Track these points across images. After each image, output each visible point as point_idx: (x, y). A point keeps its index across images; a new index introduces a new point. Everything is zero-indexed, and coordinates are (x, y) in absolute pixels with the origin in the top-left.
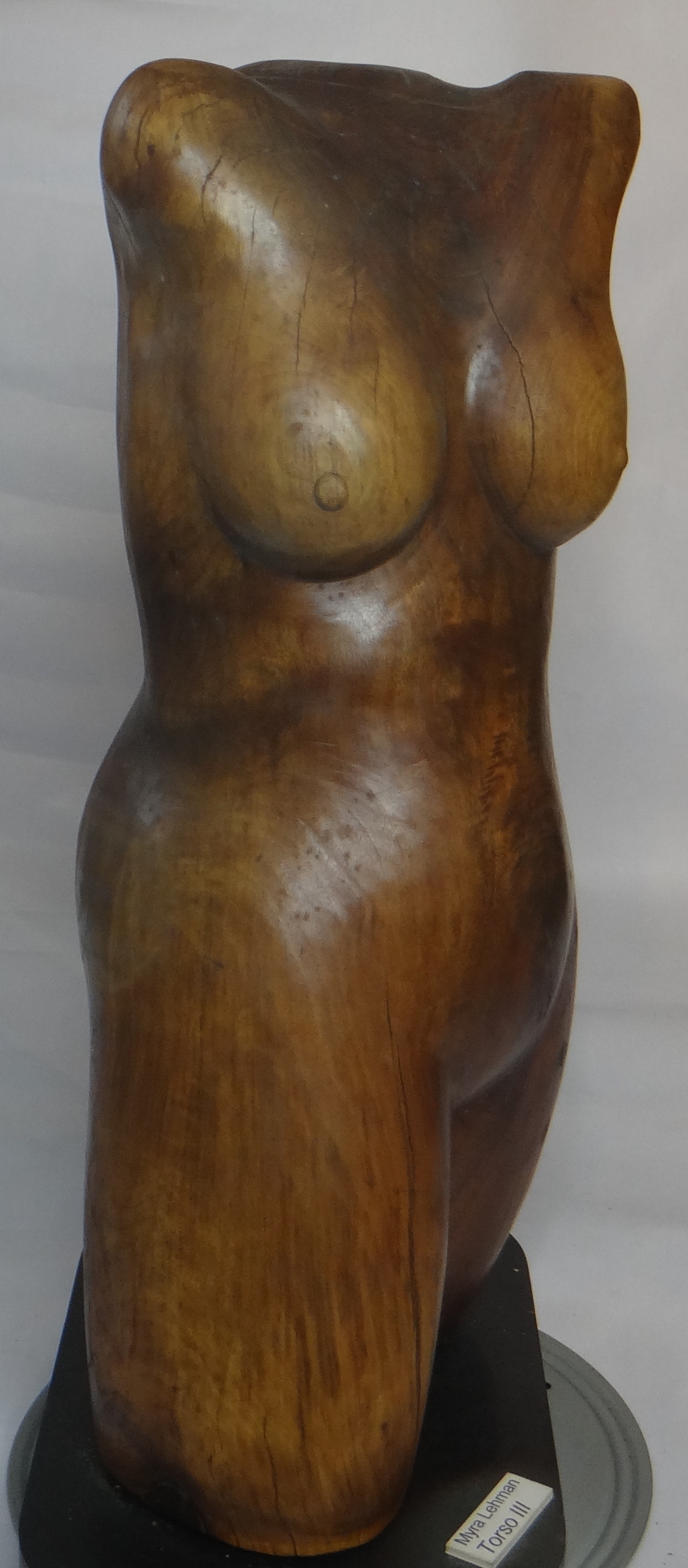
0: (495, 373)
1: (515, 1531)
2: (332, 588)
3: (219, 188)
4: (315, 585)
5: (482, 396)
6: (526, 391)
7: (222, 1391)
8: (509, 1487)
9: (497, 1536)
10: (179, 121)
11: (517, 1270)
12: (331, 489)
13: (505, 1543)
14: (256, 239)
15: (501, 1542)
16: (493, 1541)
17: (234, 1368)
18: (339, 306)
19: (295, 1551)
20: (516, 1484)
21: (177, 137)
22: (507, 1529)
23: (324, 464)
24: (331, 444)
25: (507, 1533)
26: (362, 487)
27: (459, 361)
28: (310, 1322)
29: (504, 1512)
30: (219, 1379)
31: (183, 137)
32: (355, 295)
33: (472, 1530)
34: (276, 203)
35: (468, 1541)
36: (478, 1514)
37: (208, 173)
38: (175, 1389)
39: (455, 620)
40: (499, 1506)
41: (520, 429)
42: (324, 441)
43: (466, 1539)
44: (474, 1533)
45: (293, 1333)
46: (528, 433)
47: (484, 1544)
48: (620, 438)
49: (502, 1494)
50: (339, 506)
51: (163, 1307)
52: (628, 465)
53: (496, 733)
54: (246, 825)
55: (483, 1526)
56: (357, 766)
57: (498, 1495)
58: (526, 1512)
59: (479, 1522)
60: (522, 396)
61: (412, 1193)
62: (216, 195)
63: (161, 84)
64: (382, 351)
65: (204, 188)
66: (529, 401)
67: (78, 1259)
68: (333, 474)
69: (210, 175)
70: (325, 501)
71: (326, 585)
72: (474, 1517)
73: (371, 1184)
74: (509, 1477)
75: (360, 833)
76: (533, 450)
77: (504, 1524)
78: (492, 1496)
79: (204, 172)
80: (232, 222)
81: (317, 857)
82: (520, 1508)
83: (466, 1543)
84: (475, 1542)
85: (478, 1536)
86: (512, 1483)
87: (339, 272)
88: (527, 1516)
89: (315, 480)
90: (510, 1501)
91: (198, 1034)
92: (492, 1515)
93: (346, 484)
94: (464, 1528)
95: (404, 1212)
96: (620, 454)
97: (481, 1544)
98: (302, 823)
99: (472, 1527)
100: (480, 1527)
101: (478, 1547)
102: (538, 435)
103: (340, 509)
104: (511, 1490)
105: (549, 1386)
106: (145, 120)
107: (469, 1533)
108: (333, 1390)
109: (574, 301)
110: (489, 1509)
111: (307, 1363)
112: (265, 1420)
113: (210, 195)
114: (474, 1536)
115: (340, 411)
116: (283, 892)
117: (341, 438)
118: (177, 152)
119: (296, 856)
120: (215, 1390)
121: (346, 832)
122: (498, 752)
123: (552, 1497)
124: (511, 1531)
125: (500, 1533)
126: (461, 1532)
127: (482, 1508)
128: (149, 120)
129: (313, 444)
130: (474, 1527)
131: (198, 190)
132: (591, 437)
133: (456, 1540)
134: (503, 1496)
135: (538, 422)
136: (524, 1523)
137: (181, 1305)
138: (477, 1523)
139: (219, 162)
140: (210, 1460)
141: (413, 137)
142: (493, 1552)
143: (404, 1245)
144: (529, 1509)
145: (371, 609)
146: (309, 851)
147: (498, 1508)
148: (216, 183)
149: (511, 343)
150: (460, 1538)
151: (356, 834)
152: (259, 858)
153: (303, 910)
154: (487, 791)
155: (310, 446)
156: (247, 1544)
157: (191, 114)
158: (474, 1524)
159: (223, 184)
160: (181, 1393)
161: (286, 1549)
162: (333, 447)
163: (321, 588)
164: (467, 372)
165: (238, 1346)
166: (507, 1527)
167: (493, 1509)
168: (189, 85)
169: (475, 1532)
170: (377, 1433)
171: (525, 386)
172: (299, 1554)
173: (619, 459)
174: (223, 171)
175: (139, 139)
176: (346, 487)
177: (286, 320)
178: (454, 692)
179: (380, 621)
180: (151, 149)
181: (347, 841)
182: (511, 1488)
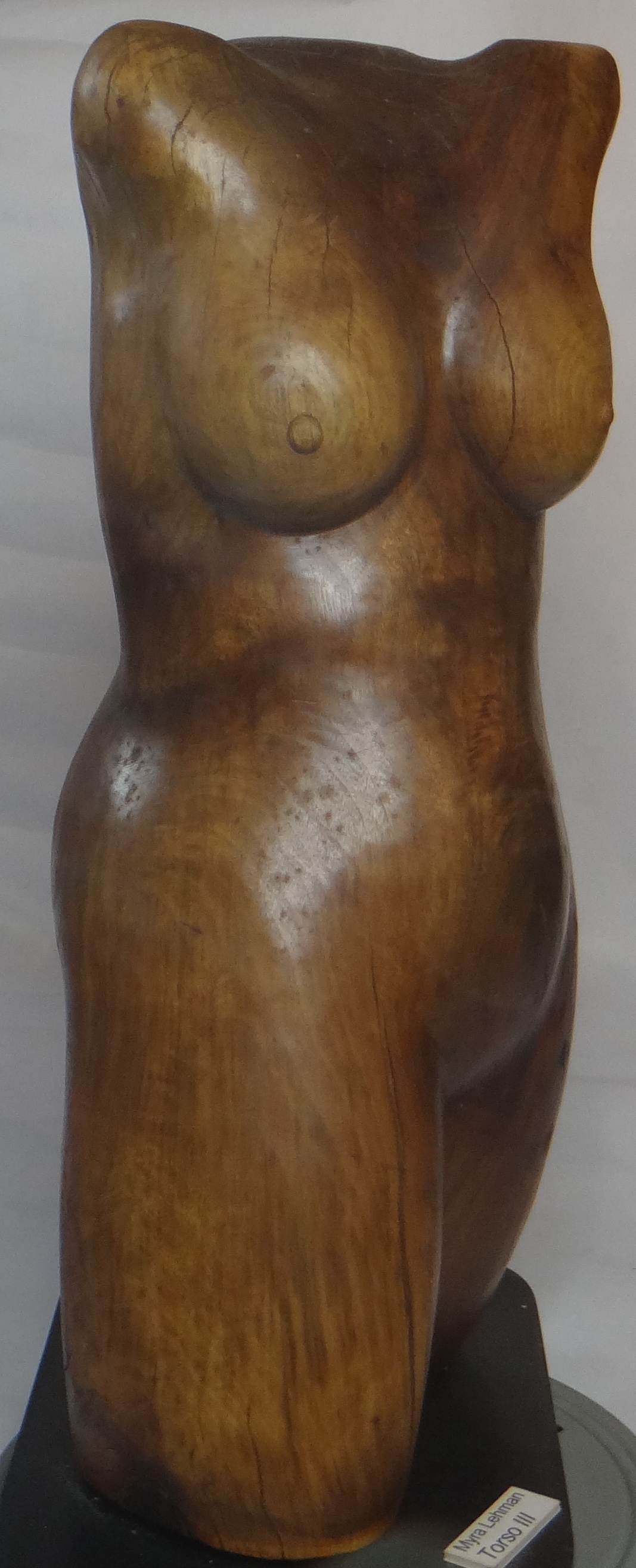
0: (473, 325)
1: (519, 1539)
2: (310, 541)
3: (189, 138)
4: (292, 539)
5: (461, 349)
6: (505, 341)
7: (203, 1380)
8: (513, 1500)
9: (500, 1544)
10: (148, 74)
11: (524, 1307)
12: (305, 432)
13: (508, 1550)
14: (226, 186)
15: (504, 1549)
16: (495, 1548)
17: (215, 1354)
18: (311, 253)
19: (283, 1554)
20: (519, 1496)
21: (146, 88)
22: (511, 1537)
23: (297, 406)
24: (304, 386)
25: (510, 1541)
26: (337, 429)
27: (435, 313)
28: (295, 1302)
29: (508, 1522)
30: (200, 1366)
31: (153, 88)
32: (328, 243)
33: (473, 1538)
34: (246, 152)
35: (467, 1547)
36: (479, 1523)
37: (178, 123)
38: (154, 1380)
39: (438, 577)
40: (501, 1517)
41: (500, 379)
42: (297, 382)
43: (466, 1545)
44: (474, 1541)
45: (278, 1317)
46: (507, 384)
47: (486, 1550)
48: (605, 392)
49: (505, 1505)
50: (312, 449)
51: (142, 1293)
52: (614, 421)
53: (483, 693)
54: (224, 788)
55: (484, 1534)
56: (337, 726)
57: (501, 1507)
58: (531, 1522)
59: (481, 1531)
60: (502, 345)
61: (402, 1171)
62: (186, 144)
63: (131, 39)
64: (357, 297)
65: (173, 137)
66: (508, 351)
67: (56, 1303)
68: (306, 416)
69: (180, 125)
70: (298, 442)
71: (303, 539)
72: (475, 1526)
73: (357, 1157)
74: (513, 1491)
75: (341, 793)
76: (514, 401)
77: (507, 1532)
78: (495, 1507)
79: (173, 122)
80: (201, 171)
81: (297, 818)
82: (524, 1519)
83: (465, 1549)
84: (476, 1548)
85: (479, 1544)
86: (516, 1495)
87: (311, 219)
88: (532, 1527)
89: (289, 423)
90: (514, 1512)
91: (176, 1004)
92: (494, 1525)
93: (320, 426)
94: (465, 1536)
95: (394, 1189)
96: (605, 409)
97: (482, 1551)
98: (282, 784)
99: (472, 1535)
100: (482, 1535)
101: (479, 1553)
102: (518, 387)
103: (315, 450)
104: (514, 1502)
105: (560, 1429)
106: (115, 73)
107: (469, 1541)
108: (321, 1378)
109: (554, 254)
110: (492, 1519)
111: (292, 1346)
112: (249, 1409)
113: (179, 144)
114: (475, 1544)
115: (312, 354)
116: (262, 855)
117: (314, 380)
118: (146, 103)
119: (276, 817)
120: (195, 1377)
121: (327, 792)
122: (484, 713)
123: (559, 1510)
124: (514, 1539)
125: (504, 1541)
126: (461, 1540)
127: (484, 1518)
128: (118, 74)
129: (286, 386)
130: (475, 1535)
131: (167, 138)
132: (573, 390)
133: (456, 1547)
134: (505, 1507)
135: (519, 373)
136: (528, 1533)
137: (160, 1289)
138: (478, 1532)
139: (188, 112)
140: (192, 1454)
141: (387, 100)
142: (495, 1557)
143: (394, 1226)
144: (534, 1519)
145: (350, 563)
146: (289, 812)
147: (500, 1518)
148: (185, 132)
149: (489, 294)
150: (460, 1545)
151: (337, 794)
152: (237, 821)
153: (283, 872)
154: (473, 752)
155: (283, 389)
156: (232, 1546)
157: (160, 67)
158: (475, 1532)
159: (192, 134)
160: (160, 1385)
161: (273, 1552)
162: (307, 389)
163: (298, 541)
164: (444, 324)
165: (220, 1331)
166: (510, 1535)
167: (494, 1519)
168: (158, 40)
169: (476, 1539)
170: (368, 1427)
171: (504, 337)
172: (287, 1557)
173: (604, 413)
174: (194, 119)
175: (108, 94)
176: (321, 430)
177: (258, 265)
178: (437, 649)
179: (358, 575)
180: (121, 102)
181: (328, 801)
182: (515, 1500)
